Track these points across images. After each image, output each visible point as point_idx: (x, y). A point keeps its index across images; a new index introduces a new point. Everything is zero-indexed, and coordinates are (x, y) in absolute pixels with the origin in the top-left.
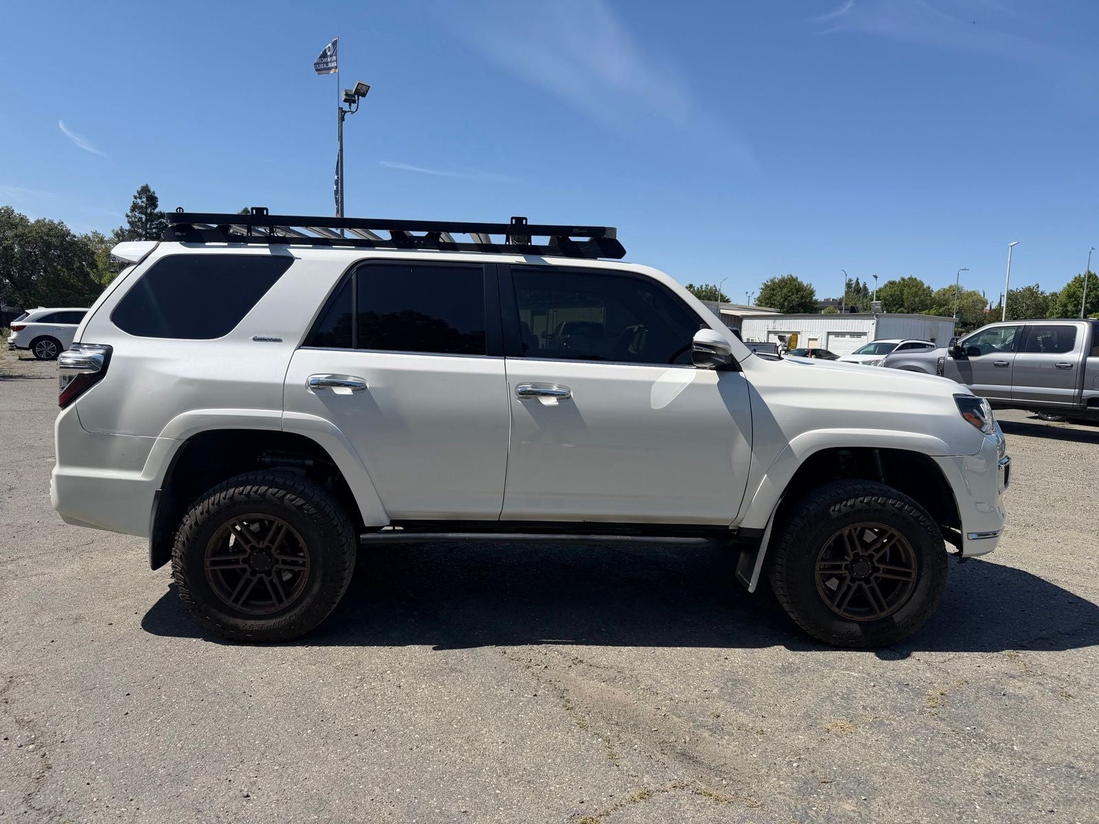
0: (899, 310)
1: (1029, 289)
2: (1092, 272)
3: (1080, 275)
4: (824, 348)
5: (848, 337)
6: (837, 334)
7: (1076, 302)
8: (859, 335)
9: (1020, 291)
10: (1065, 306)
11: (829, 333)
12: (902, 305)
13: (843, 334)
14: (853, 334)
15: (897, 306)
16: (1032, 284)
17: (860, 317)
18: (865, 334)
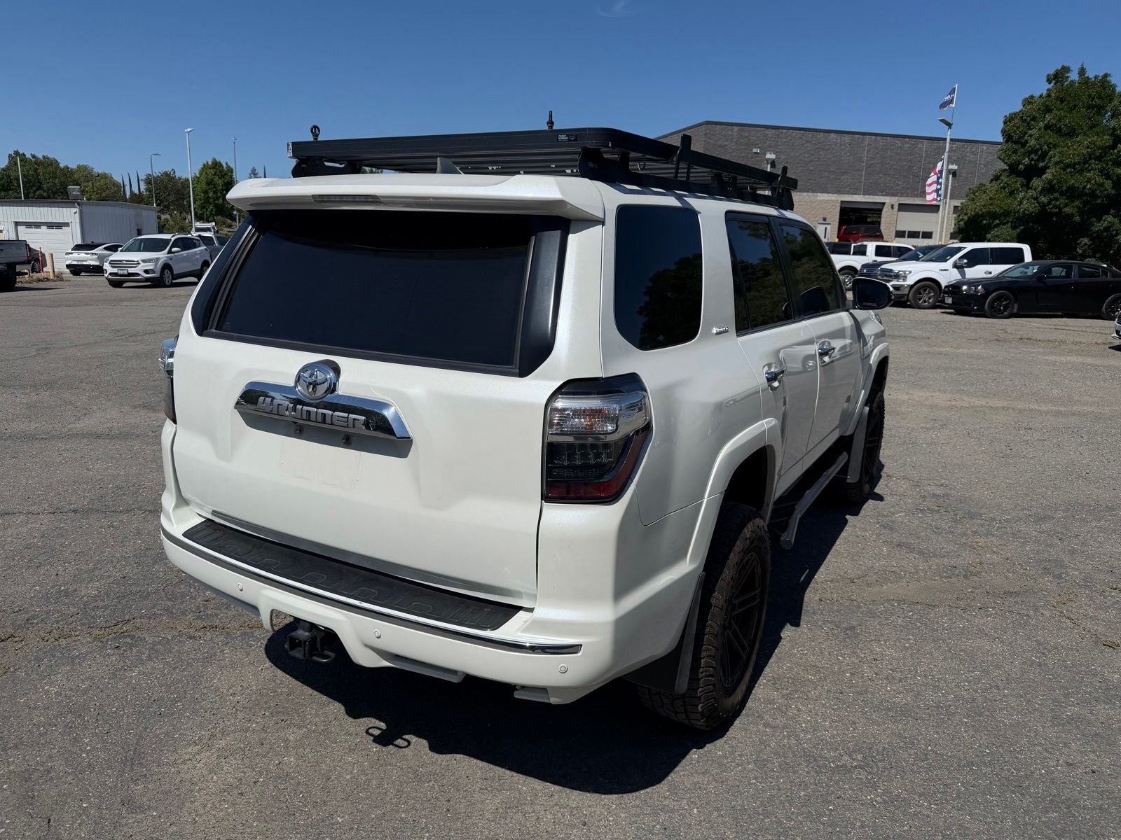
0: (37, 193)
1: (166, 174)
2: (218, 160)
3: (207, 163)
4: (13, 237)
5: (44, 228)
6: (29, 225)
7: (215, 189)
8: (59, 225)
9: (158, 176)
10: (206, 192)
11: (17, 224)
12: (40, 188)
13: (37, 225)
14: (51, 225)
15: (34, 188)
16: (169, 169)
17: (56, 204)
18: (67, 224)
